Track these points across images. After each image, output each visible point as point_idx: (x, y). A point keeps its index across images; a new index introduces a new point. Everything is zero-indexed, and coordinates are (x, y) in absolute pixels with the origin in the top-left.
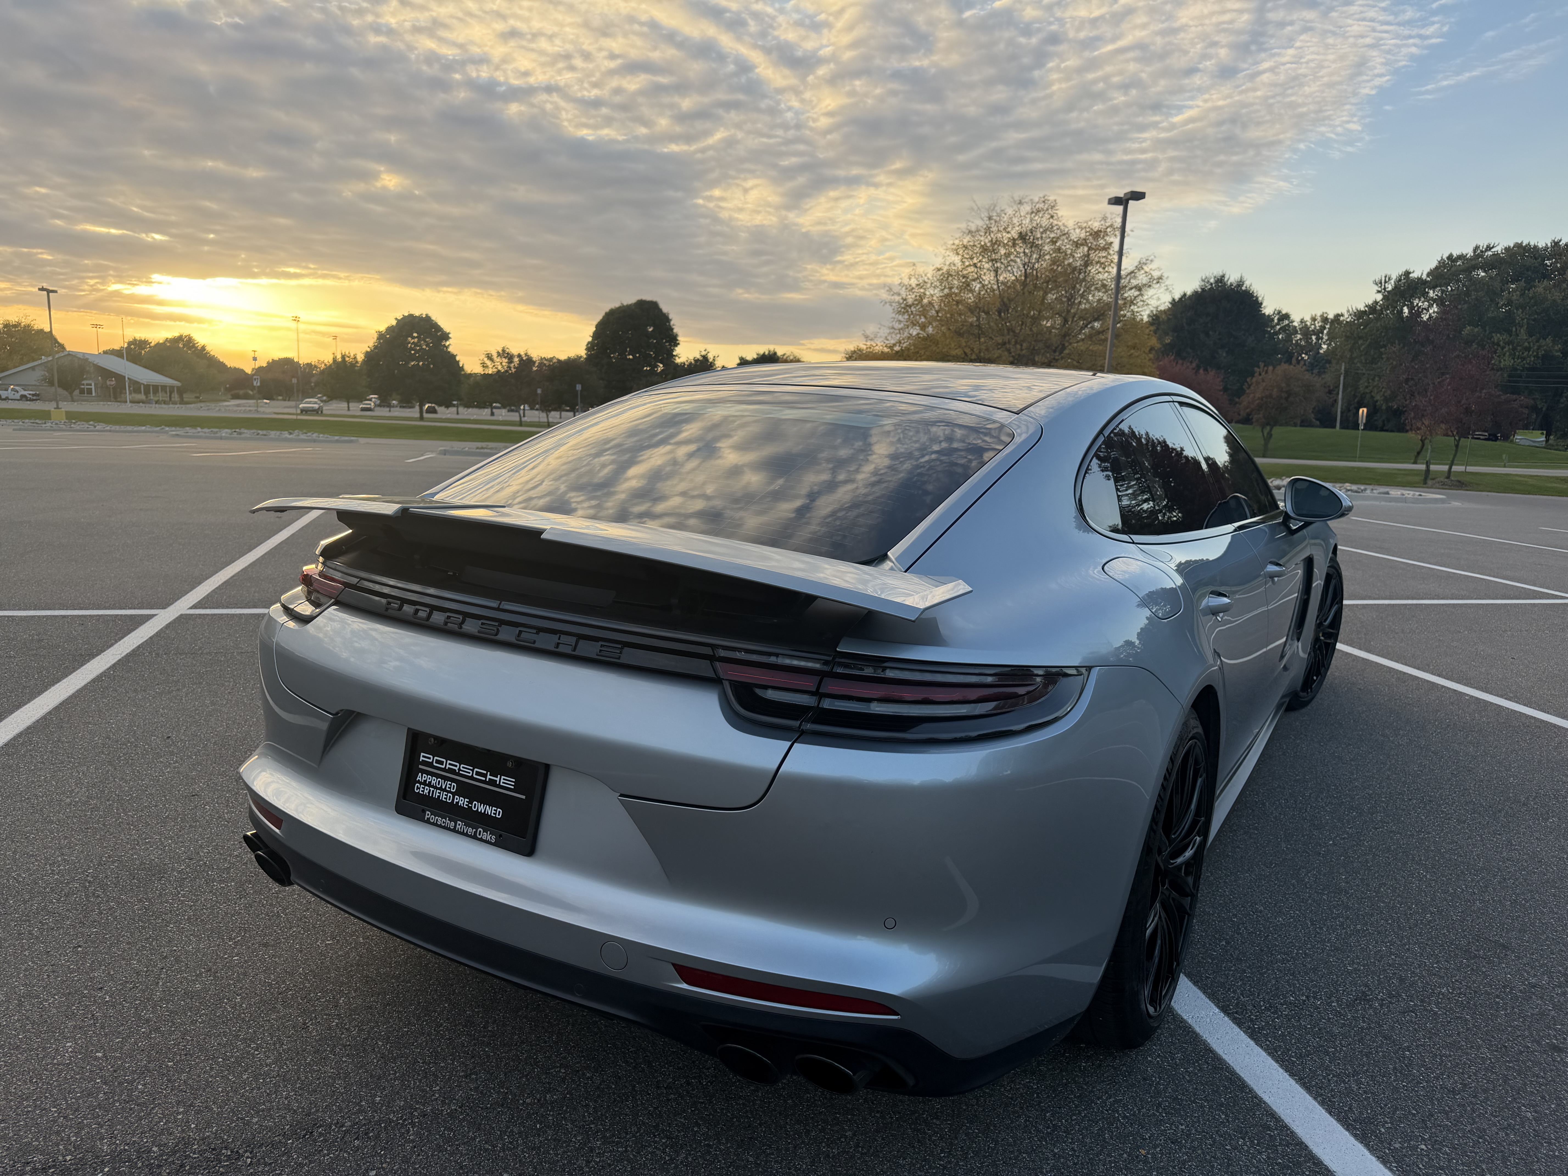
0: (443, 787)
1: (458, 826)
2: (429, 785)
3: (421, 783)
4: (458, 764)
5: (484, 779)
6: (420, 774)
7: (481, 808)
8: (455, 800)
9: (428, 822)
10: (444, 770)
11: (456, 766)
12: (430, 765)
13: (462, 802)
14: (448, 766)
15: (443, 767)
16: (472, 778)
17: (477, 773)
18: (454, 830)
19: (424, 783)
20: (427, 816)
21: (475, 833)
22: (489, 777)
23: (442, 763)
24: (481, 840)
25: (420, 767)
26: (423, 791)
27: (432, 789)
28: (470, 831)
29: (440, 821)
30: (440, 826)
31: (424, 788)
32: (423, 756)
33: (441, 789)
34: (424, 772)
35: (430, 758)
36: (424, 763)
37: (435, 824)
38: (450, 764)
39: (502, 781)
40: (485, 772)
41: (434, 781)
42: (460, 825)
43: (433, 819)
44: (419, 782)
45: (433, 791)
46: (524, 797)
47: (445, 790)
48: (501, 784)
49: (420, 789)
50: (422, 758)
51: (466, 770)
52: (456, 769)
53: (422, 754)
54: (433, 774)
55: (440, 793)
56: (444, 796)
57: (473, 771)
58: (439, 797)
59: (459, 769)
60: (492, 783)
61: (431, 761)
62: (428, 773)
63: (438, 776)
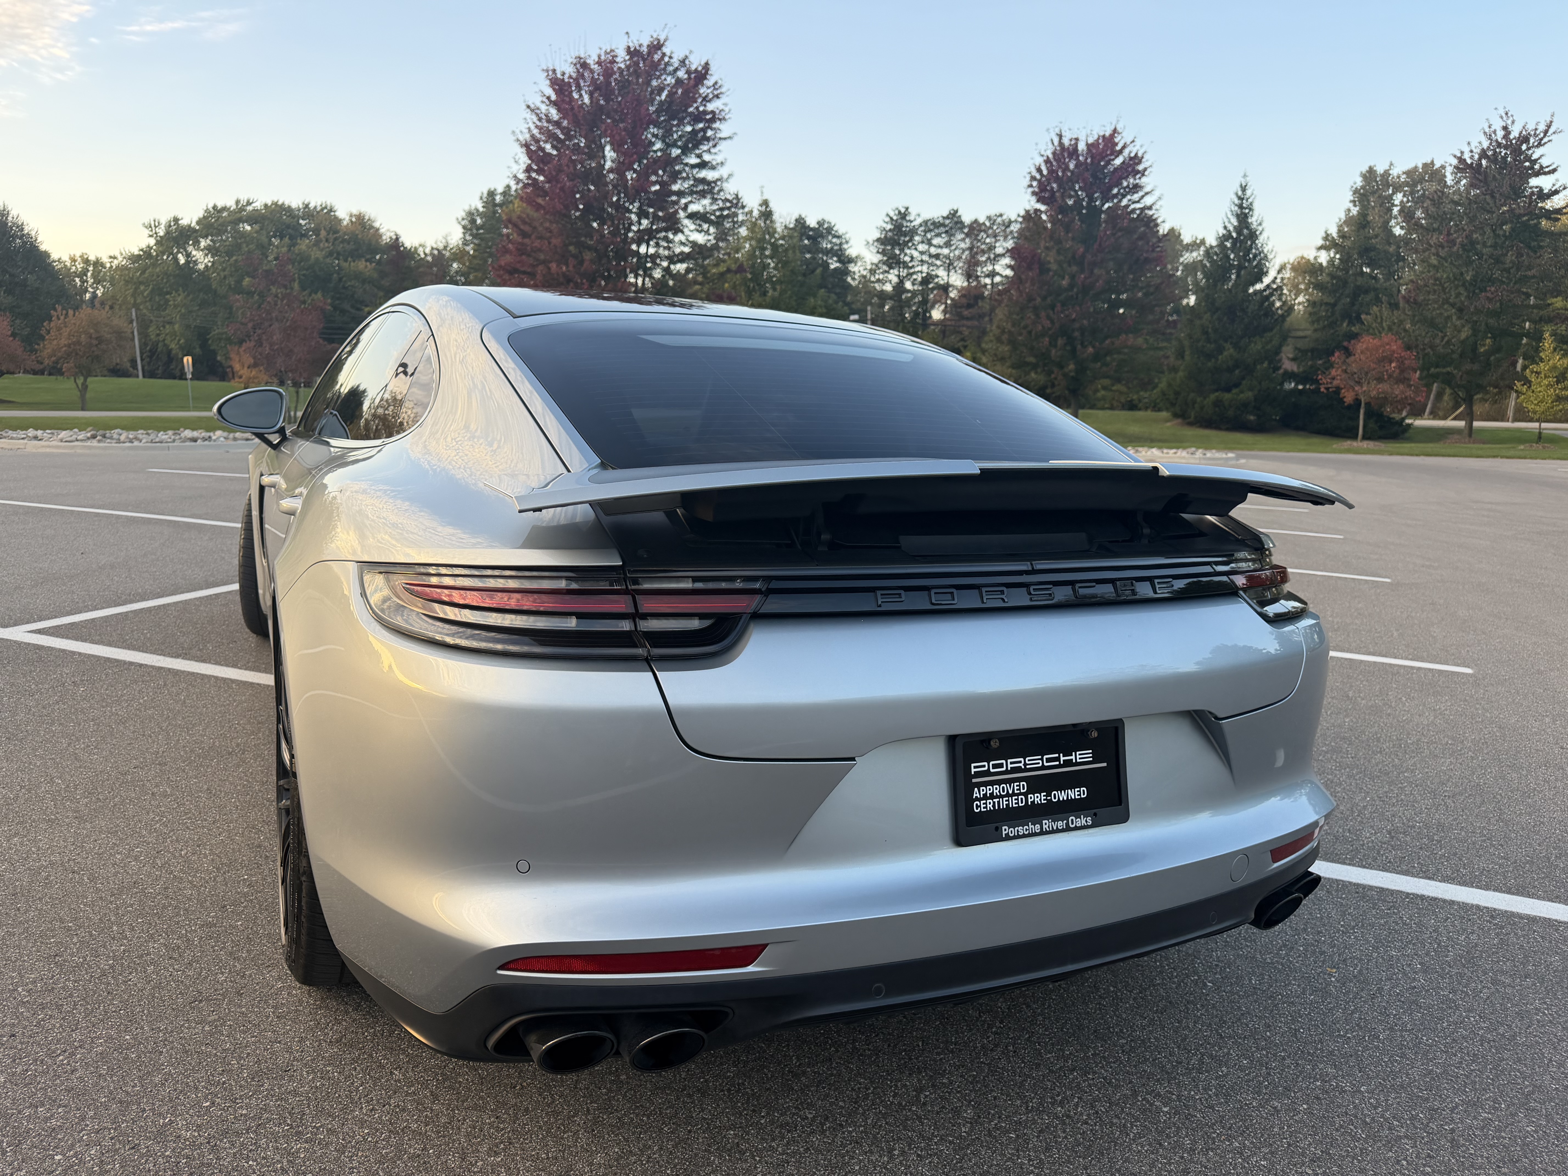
0: (1010, 792)
1: (1044, 826)
2: (992, 797)
3: (979, 800)
4: (1022, 759)
5: (1057, 763)
6: (976, 789)
7: (1063, 796)
8: (1030, 800)
9: (1008, 838)
10: (1007, 772)
11: (1020, 762)
12: (988, 773)
13: (1039, 798)
14: (1010, 766)
15: (1004, 769)
16: (1043, 768)
17: (1048, 760)
18: (1042, 833)
19: (985, 797)
20: (1004, 833)
21: (1067, 824)
22: (1062, 758)
23: (1001, 766)
24: (1077, 828)
25: (974, 780)
26: (986, 807)
27: (996, 800)
28: (1061, 824)
29: (1021, 830)
30: (1024, 836)
31: (986, 803)
32: (975, 767)
33: (1008, 795)
34: (979, 785)
35: (984, 766)
36: (978, 774)
37: (1018, 837)
38: (1011, 763)
39: (1078, 757)
40: (1057, 755)
41: (996, 790)
42: (1047, 824)
43: (1012, 832)
44: (977, 799)
45: (999, 802)
46: (1105, 765)
47: (1014, 794)
48: (1078, 760)
49: (980, 807)
50: (973, 770)
51: (1034, 761)
52: (1021, 765)
53: (973, 765)
54: (992, 783)
55: (1008, 801)
56: (1014, 802)
57: (1042, 759)
58: (1008, 805)
59: (1025, 764)
60: (1068, 763)
61: (986, 768)
62: (985, 784)
63: (999, 783)
